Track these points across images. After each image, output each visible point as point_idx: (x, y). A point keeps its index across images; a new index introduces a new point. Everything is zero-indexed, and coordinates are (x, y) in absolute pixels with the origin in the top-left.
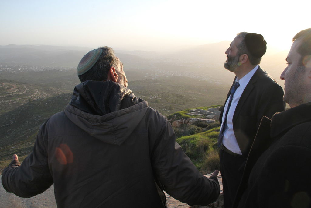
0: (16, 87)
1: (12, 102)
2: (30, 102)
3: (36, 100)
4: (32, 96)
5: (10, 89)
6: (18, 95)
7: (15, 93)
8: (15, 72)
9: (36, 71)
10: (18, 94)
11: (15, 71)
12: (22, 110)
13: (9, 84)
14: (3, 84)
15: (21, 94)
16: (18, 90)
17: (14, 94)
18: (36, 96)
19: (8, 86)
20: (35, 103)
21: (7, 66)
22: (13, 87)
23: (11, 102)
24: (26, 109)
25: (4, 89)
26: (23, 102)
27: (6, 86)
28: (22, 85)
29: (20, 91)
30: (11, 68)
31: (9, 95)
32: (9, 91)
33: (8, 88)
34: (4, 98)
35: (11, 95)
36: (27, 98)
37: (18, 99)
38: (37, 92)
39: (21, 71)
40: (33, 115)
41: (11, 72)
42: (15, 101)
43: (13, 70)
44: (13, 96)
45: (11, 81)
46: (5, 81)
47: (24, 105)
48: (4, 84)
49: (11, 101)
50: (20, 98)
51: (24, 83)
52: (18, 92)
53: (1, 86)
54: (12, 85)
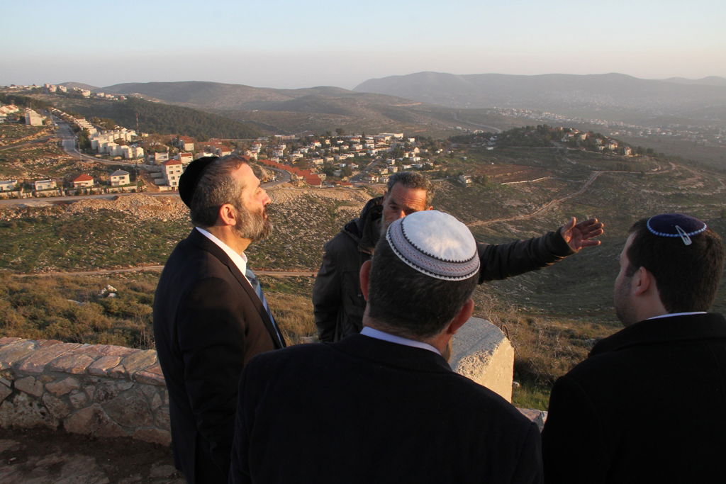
0: (700, 178)
1: (682, 209)
2: (722, 217)
5: (685, 179)
6: (699, 196)
7: (693, 189)
8: (704, 143)
10: (699, 193)
11: (706, 140)
13: (684, 168)
14: (671, 166)
15: (706, 194)
16: (701, 184)
17: (690, 192)
19: (682, 171)
21: (689, 127)
22: (692, 176)
23: (680, 209)
25: (671, 179)
26: (707, 215)
27: (677, 172)
28: (714, 174)
29: (706, 188)
30: (697, 133)
31: (678, 192)
32: (681, 185)
33: (680, 178)
34: (667, 197)
35: (684, 193)
36: (718, 207)
37: (698, 205)
39: (720, 142)
41: (696, 142)
42: (689, 208)
43: (702, 136)
44: (688, 197)
45: (692, 163)
46: (678, 160)
48: (674, 166)
49: (679, 207)
50: (702, 203)
51: (720, 172)
52: (700, 189)
53: (667, 171)
54: (690, 171)
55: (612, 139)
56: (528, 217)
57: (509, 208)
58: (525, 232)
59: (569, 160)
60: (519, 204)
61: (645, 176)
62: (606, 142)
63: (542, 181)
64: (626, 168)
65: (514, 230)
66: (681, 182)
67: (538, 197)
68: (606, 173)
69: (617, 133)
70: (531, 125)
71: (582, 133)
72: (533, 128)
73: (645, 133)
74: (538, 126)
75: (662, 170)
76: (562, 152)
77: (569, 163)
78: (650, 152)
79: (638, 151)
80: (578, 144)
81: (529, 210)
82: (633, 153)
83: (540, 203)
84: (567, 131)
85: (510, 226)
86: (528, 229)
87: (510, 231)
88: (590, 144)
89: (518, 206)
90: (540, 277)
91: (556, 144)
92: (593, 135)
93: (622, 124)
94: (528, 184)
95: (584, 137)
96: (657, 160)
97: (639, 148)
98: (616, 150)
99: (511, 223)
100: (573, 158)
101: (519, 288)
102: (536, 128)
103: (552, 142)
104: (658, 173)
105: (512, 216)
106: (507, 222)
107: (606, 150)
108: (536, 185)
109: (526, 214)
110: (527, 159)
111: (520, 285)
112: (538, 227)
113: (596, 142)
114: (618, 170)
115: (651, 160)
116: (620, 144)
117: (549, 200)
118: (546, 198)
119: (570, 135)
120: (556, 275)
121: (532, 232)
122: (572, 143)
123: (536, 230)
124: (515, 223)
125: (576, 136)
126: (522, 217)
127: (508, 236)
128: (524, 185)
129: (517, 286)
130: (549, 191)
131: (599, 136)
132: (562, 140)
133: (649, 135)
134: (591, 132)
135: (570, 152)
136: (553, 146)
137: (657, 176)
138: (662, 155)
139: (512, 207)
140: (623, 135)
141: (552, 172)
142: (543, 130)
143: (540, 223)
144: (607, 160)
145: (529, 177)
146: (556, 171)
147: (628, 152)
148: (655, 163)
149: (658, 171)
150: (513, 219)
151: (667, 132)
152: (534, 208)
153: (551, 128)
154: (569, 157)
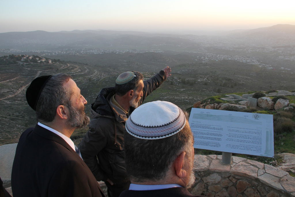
0: (79, 68)
2: (90, 81)
3: (94, 80)
4: (91, 76)
5: (74, 69)
6: (80, 75)
8: (78, 55)
9: (95, 53)
10: (80, 74)
12: (82, 88)
13: (73, 65)
14: (67, 65)
15: (82, 73)
16: (80, 70)
17: (77, 74)
18: (95, 76)
19: (72, 66)
20: (94, 82)
21: (71, 49)
22: (76, 68)
24: (86, 87)
25: (69, 70)
26: (84, 81)
27: (70, 67)
28: (83, 66)
29: (82, 71)
30: (74, 51)
31: (72, 74)
32: (73, 72)
35: (74, 74)
36: (87, 78)
38: (96, 72)
39: (83, 54)
40: (92, 93)
41: (75, 55)
42: (77, 80)
43: (76, 52)
45: (75, 63)
46: (70, 62)
47: (84, 84)
48: (69, 65)
50: (82, 77)
51: (85, 64)
52: (79, 72)
53: (67, 67)
54: (75, 66)
55: (43, 57)
56: (13, 96)
57: (4, 93)
58: (14, 102)
59: (26, 68)
60: (8, 90)
61: (59, 70)
62: (40, 59)
63: (16, 79)
64: (51, 68)
65: (8, 102)
66: (72, 70)
67: (16, 86)
68: (43, 71)
69: (44, 55)
70: (5, 55)
71: (30, 56)
72: (7, 57)
73: (55, 53)
74: (10, 55)
75: (65, 67)
76: (23, 65)
77: (27, 70)
78: (59, 61)
79: (54, 61)
80: (29, 61)
81: (13, 92)
82: (52, 62)
83: (18, 88)
84: (23, 56)
85: (6, 101)
86: (15, 101)
87: (6, 103)
88: (34, 60)
89: (8, 92)
90: (25, 120)
91: (19, 62)
92: (35, 57)
93: (45, 51)
94: (10, 81)
95: (31, 58)
96: (62, 63)
97: (54, 59)
98: (45, 62)
99: (6, 99)
100: (28, 67)
101: (17, 127)
102: (9, 56)
103: (17, 61)
104: (63, 68)
105: (6, 97)
106: (4, 99)
107: (41, 62)
108: (13, 81)
109: (12, 94)
110: (7, 70)
111: (17, 125)
112: (19, 99)
113: (36, 59)
114: (48, 69)
115: (60, 64)
116: (47, 59)
117: (21, 87)
118: (20, 86)
119: (25, 58)
120: (32, 117)
121: (17, 101)
122: (26, 61)
123: (18, 100)
124: (8, 99)
125: (28, 58)
126: (11, 96)
127: (6, 106)
128: (8, 82)
129: (16, 126)
130: (20, 83)
131: (37, 57)
132: (22, 60)
133: (57, 54)
134: (34, 56)
135: (26, 65)
136: (18, 63)
137: (63, 70)
138: (64, 61)
139: (5, 93)
140: (47, 55)
141: (20, 74)
142: (12, 57)
143: (19, 97)
144: (42, 66)
145: (10, 78)
146: (22, 74)
147: (50, 62)
148: (61, 65)
149: (63, 67)
150: (6, 98)
151: (63, 52)
152: (15, 91)
153: (16, 56)
154: (27, 67)
